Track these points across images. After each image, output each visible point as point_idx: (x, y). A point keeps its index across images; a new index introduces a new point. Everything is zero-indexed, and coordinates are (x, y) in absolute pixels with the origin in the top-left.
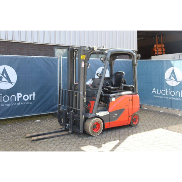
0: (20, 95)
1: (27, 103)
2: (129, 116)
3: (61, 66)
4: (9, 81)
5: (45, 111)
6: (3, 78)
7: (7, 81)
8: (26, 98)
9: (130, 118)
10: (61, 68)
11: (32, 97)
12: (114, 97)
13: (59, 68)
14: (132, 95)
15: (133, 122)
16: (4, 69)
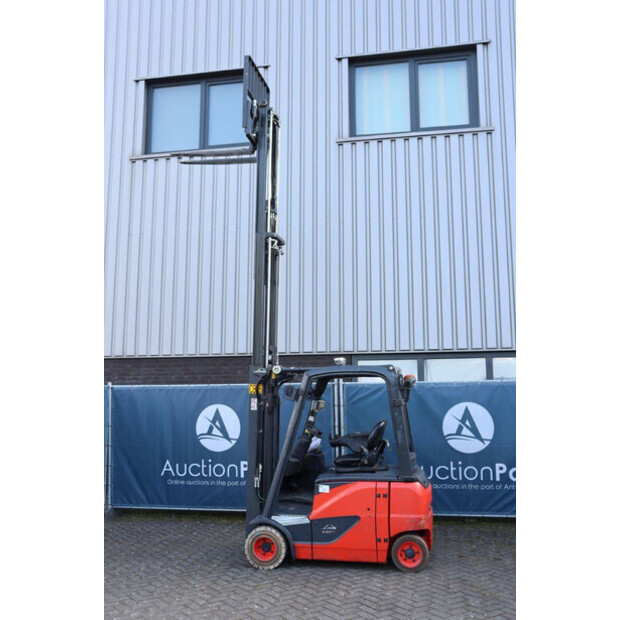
0: (245, 466)
2: (380, 540)
3: (342, 404)
4: (226, 436)
6: (215, 428)
7: (222, 435)
9: (385, 546)
10: (342, 408)
12: (324, 482)
13: (336, 408)
14: (390, 482)
15: (405, 560)
16: (217, 412)
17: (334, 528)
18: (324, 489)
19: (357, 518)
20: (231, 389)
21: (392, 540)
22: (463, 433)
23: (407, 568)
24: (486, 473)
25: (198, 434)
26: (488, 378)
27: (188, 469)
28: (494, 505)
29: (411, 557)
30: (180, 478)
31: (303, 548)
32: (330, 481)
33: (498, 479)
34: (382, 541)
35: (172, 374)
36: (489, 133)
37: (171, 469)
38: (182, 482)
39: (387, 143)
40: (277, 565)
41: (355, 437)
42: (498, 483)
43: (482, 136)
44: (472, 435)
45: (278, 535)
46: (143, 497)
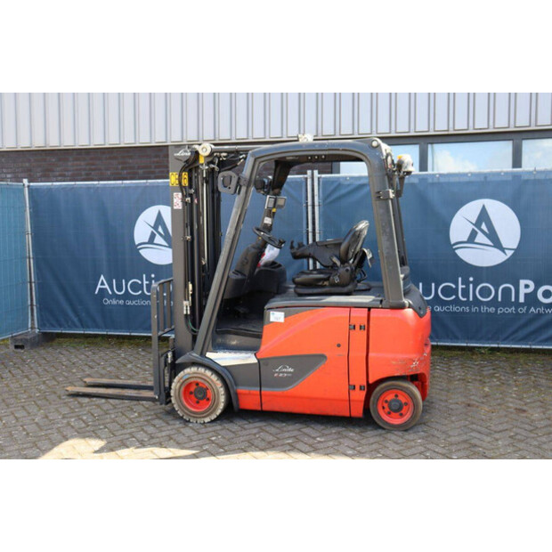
2: (354, 386)
6: (157, 235)
9: (360, 396)
12: (278, 308)
13: (310, 208)
14: (369, 309)
15: (389, 414)
16: (159, 216)
17: (291, 370)
18: (276, 317)
19: (323, 357)
21: (371, 388)
22: (476, 240)
23: (391, 424)
24: (506, 292)
25: (137, 243)
26: (514, 166)
27: (127, 286)
28: (514, 333)
29: (397, 409)
30: (118, 297)
31: (249, 396)
32: (286, 306)
33: (522, 299)
34: (357, 388)
35: (107, 169)
37: (106, 286)
38: (121, 302)
40: (213, 417)
41: (327, 246)
42: (522, 305)
44: (490, 243)
45: (214, 378)
46: (76, 320)
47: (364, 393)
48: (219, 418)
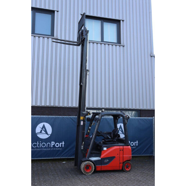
0: (53, 143)
1: (58, 149)
4: (47, 133)
5: (71, 156)
6: (43, 131)
7: (45, 133)
8: (57, 145)
11: (62, 145)
14: (123, 146)
15: (126, 168)
16: (44, 125)
17: (108, 160)
18: (105, 149)
19: (114, 157)
20: (49, 118)
22: (119, 132)
23: (127, 171)
25: (36, 133)
31: (99, 167)
32: (106, 146)
36: (123, 46)
39: (95, 44)
40: (92, 173)
41: (105, 133)
43: (122, 47)
44: (122, 133)
45: (92, 164)
47: (122, 164)
48: (93, 173)
